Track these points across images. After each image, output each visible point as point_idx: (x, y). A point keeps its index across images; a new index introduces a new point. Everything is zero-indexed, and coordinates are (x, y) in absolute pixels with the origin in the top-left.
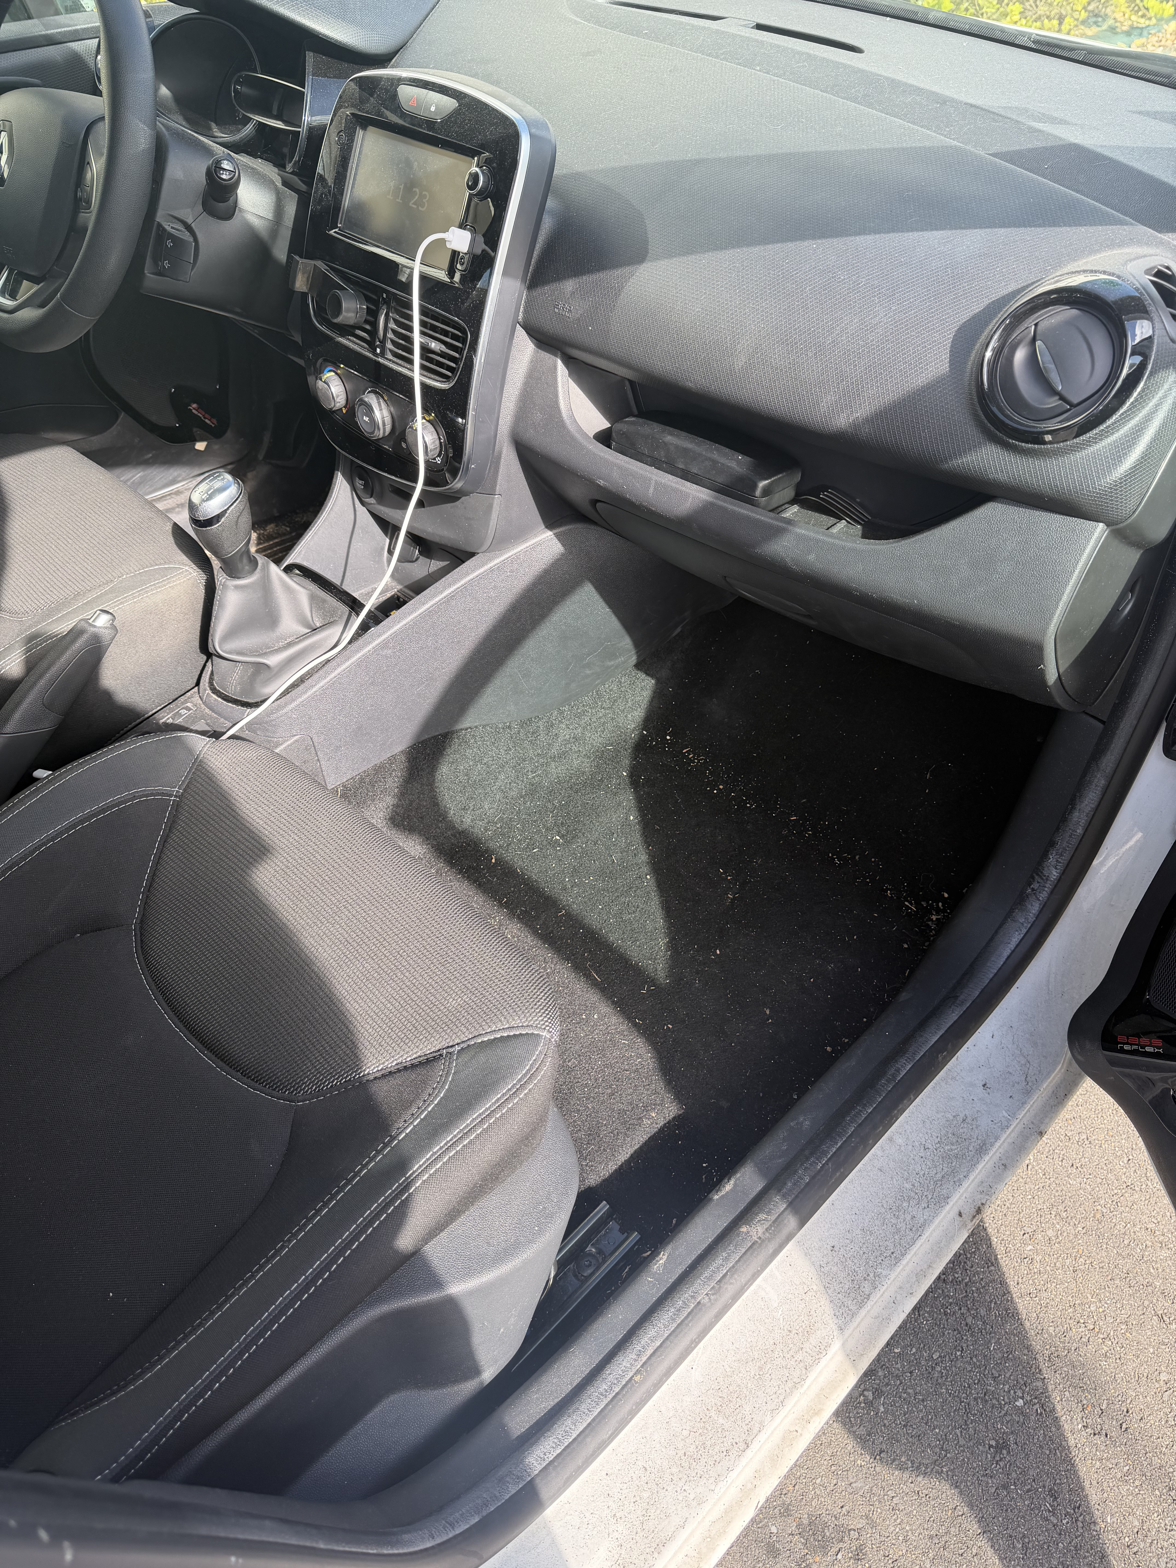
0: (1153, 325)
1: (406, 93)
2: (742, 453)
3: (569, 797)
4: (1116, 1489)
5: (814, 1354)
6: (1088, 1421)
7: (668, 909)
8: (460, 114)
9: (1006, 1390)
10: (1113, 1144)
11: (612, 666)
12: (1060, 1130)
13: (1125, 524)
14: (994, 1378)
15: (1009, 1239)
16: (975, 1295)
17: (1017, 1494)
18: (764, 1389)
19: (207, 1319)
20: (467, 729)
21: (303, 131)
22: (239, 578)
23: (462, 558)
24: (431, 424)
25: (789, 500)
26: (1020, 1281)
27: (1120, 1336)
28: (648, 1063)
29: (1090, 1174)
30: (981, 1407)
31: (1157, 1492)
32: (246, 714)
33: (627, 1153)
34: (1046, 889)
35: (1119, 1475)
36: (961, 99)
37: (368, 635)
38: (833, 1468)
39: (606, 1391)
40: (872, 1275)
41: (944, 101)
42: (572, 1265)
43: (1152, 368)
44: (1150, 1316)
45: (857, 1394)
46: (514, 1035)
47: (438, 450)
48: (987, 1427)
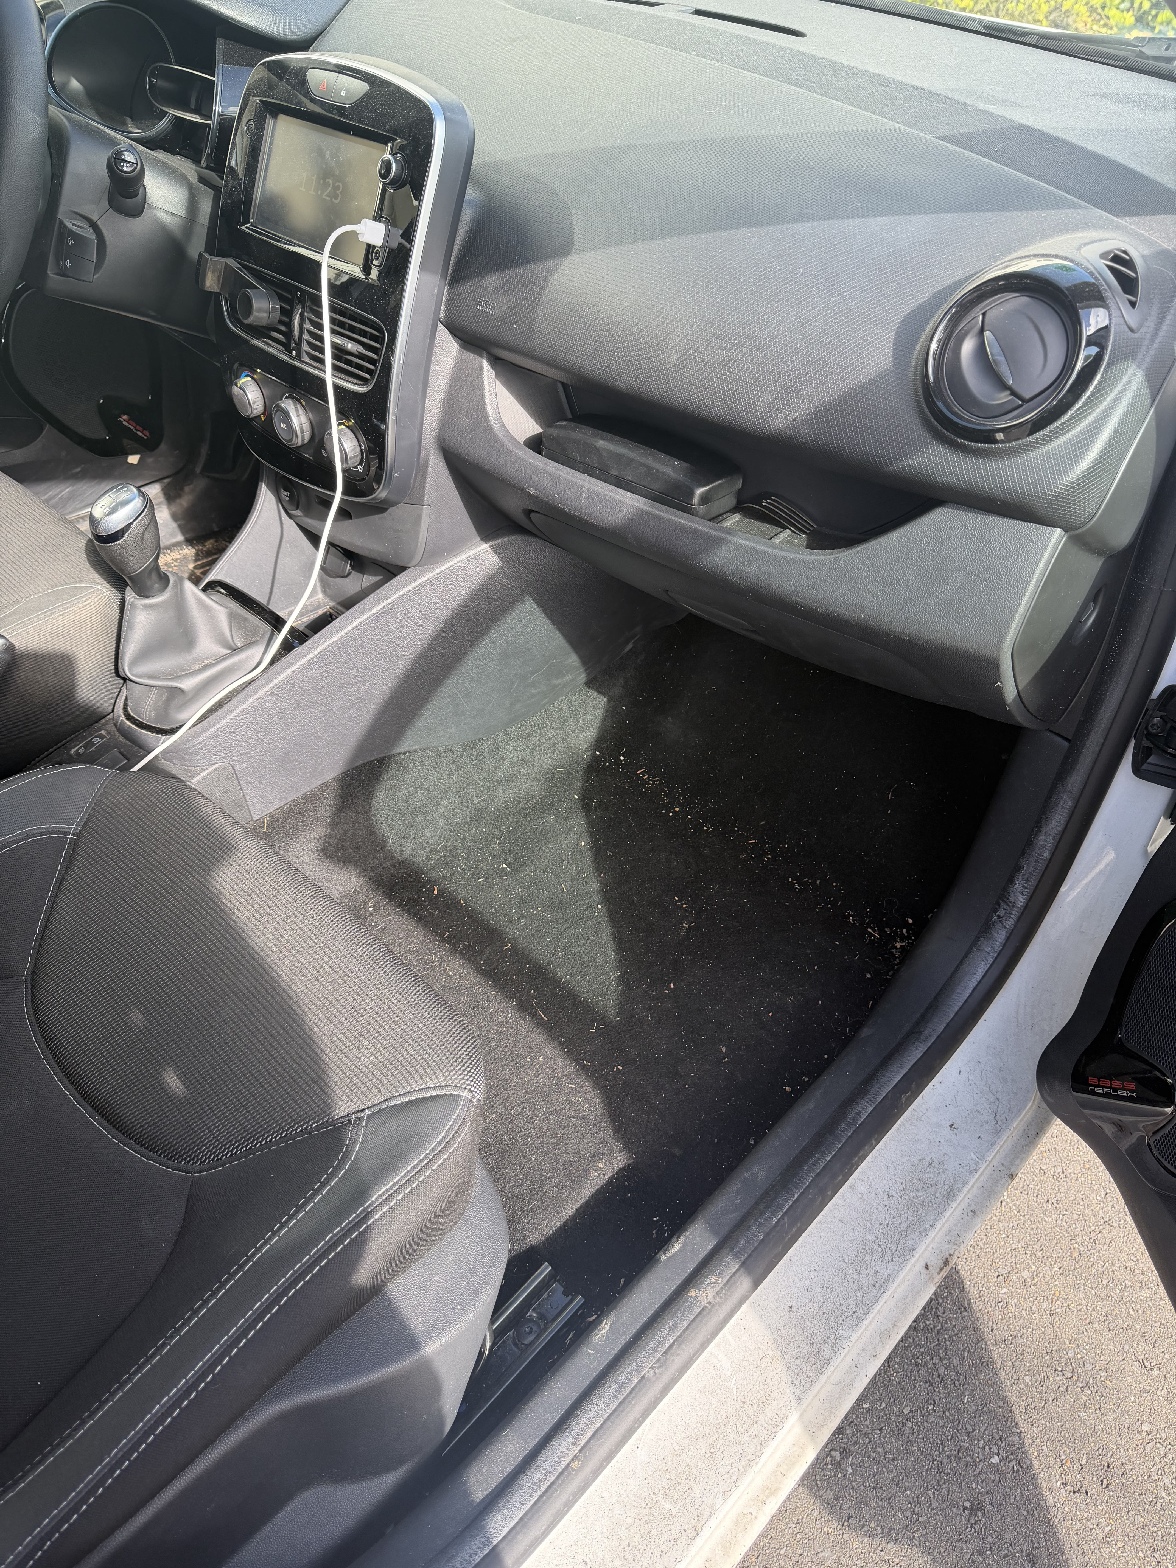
0: (1109, 312)
1: (315, 77)
2: (679, 459)
3: (517, 822)
4: (1098, 1552)
5: (770, 1427)
6: (1067, 1478)
7: (619, 942)
8: (371, 98)
9: (981, 1446)
10: (1089, 1177)
11: (559, 684)
12: (1035, 1164)
13: (1084, 529)
14: (968, 1434)
15: (983, 1282)
16: (948, 1343)
17: (994, 1559)
18: (715, 1468)
19: (76, 1430)
20: (405, 753)
21: (213, 123)
22: (148, 597)
23: (395, 573)
24: (351, 430)
25: (729, 509)
26: (995, 1327)
27: (1099, 1384)
28: (597, 1108)
29: (1066, 1210)
30: (954, 1465)
31: (1141, 1554)
32: (161, 741)
33: (572, 1208)
34: (1012, 916)
35: (1100, 1536)
36: (906, 81)
37: (291, 656)
38: (799, 1537)
39: (540, 1481)
40: (832, 1337)
41: (890, 83)
42: (511, 1333)
43: (1109, 360)
44: (1131, 1362)
45: (824, 1455)
46: (431, 1096)
47: (359, 458)
48: (961, 1487)
